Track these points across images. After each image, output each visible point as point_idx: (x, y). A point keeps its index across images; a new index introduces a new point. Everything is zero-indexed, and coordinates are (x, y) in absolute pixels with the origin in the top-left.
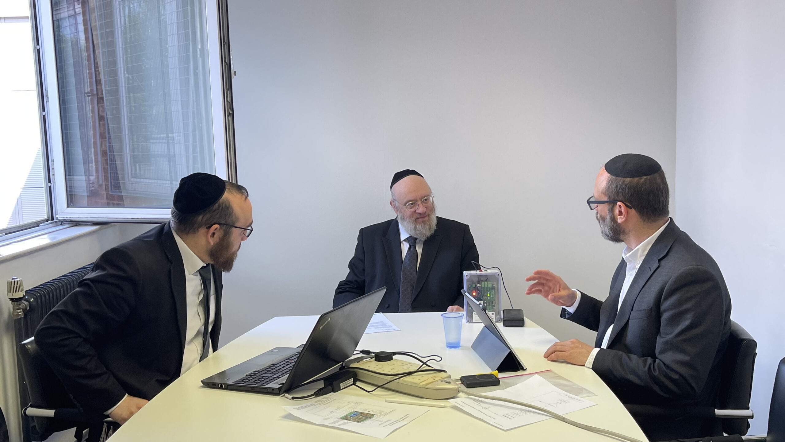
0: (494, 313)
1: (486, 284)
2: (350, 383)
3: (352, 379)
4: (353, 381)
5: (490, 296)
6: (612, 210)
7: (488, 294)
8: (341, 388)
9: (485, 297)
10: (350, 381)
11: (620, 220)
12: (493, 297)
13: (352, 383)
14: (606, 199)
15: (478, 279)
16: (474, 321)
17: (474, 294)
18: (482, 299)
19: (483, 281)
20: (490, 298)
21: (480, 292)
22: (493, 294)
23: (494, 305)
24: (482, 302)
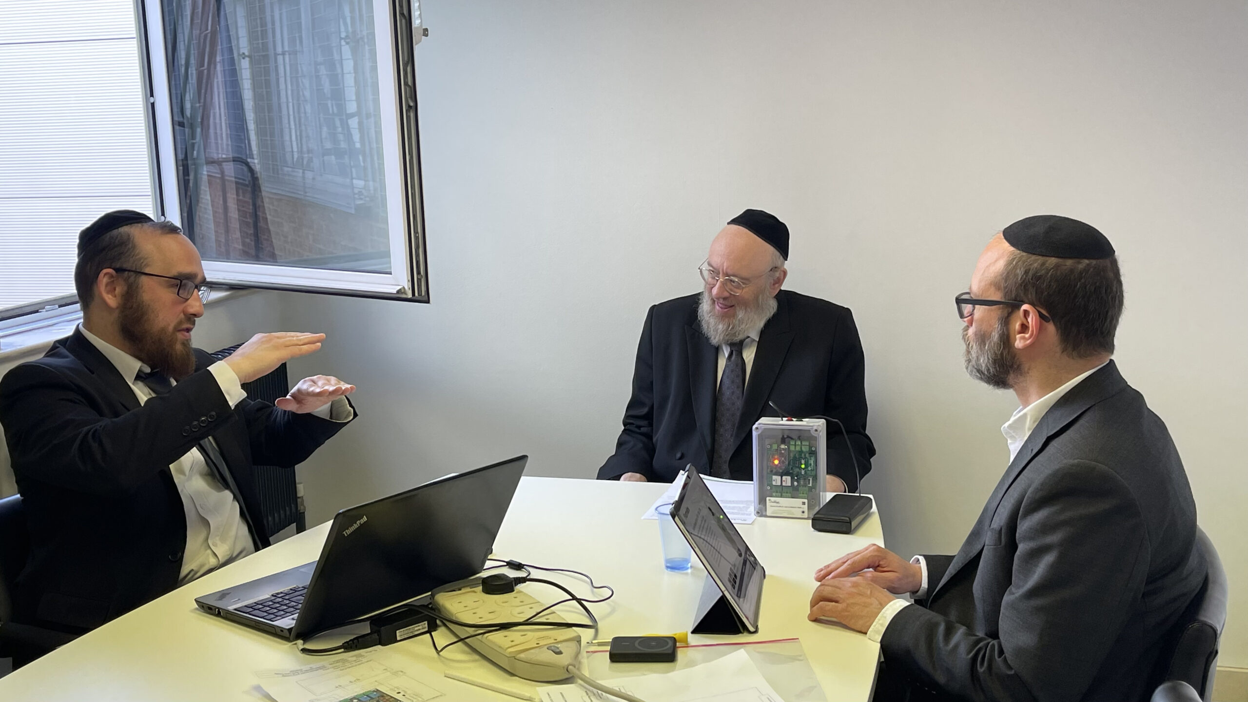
0: (806, 501)
1: (798, 445)
2: (419, 630)
3: (426, 622)
4: (426, 625)
5: (806, 467)
6: (1006, 321)
7: (802, 464)
8: (398, 638)
9: (798, 470)
10: (419, 626)
11: (1020, 342)
12: (811, 470)
13: (426, 629)
14: (997, 296)
15: (783, 436)
16: (768, 514)
17: (776, 462)
18: (791, 472)
19: (792, 439)
20: (805, 472)
21: (786, 460)
22: (812, 464)
23: (811, 485)
24: (789, 478)
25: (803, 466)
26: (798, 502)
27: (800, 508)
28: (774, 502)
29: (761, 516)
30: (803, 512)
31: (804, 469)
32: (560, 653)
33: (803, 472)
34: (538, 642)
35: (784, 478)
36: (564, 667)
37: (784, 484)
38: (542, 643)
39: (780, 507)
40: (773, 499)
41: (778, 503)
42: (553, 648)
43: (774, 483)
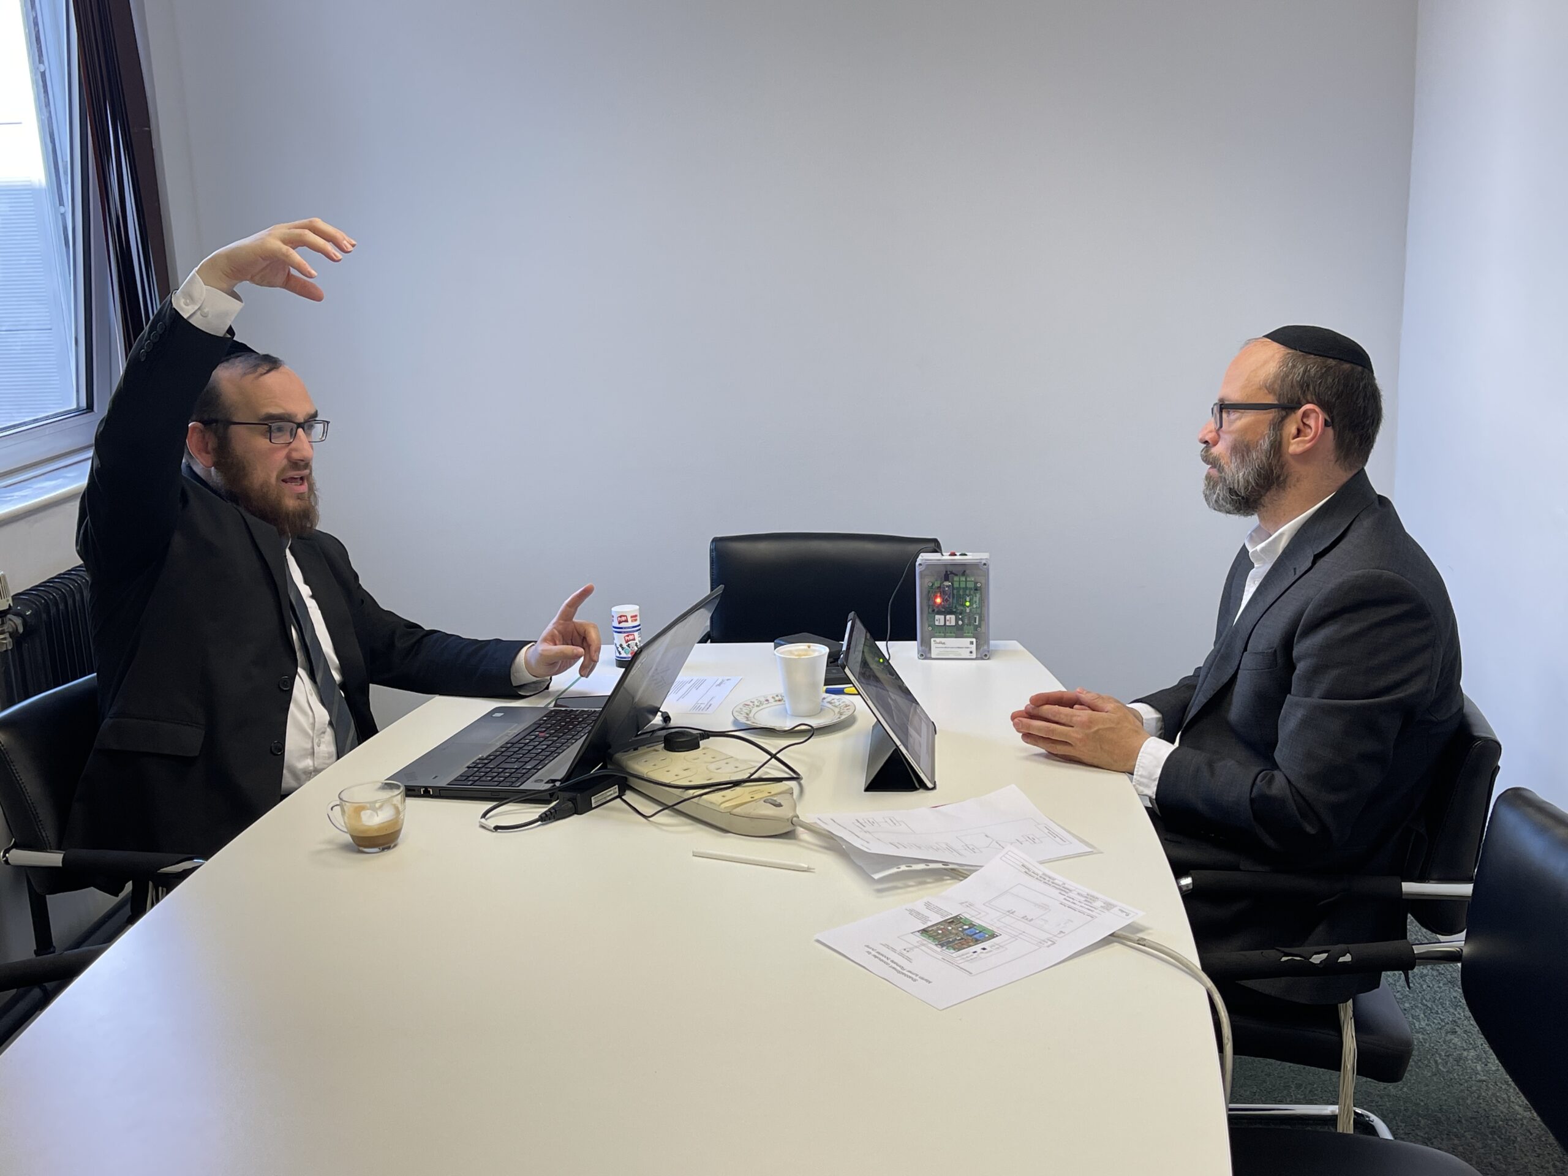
0: (974, 640)
1: (963, 581)
2: (611, 795)
3: (617, 786)
4: (617, 790)
5: (971, 605)
6: (1278, 426)
7: (966, 601)
8: (593, 806)
9: (962, 608)
10: (611, 791)
11: (1295, 447)
12: (976, 607)
13: (617, 794)
14: (1270, 399)
15: (947, 572)
16: (933, 656)
17: (938, 600)
18: (954, 610)
19: (956, 575)
20: (970, 610)
21: (950, 598)
22: (978, 602)
23: (977, 623)
24: (953, 617)
25: (968, 604)
26: (965, 641)
27: (968, 648)
28: (939, 643)
29: (925, 659)
30: (971, 652)
31: (968, 607)
32: (780, 805)
33: (968, 610)
34: (752, 796)
35: (948, 617)
36: (788, 820)
37: (948, 624)
38: (757, 797)
39: (946, 648)
40: (938, 640)
41: (944, 643)
42: (770, 801)
43: (937, 623)
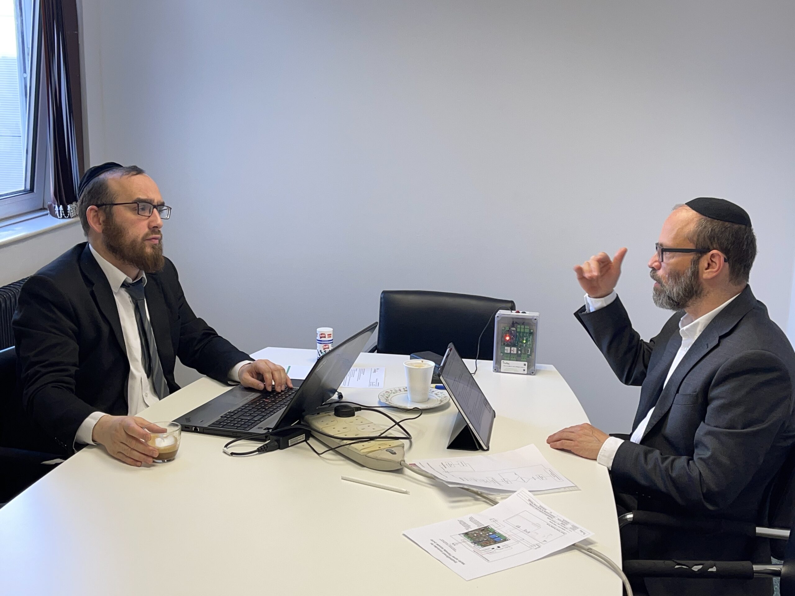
0: (526, 363)
1: (523, 328)
2: (301, 439)
3: (304, 435)
4: (304, 437)
5: (527, 342)
6: (696, 262)
7: (524, 340)
8: (290, 445)
9: (521, 344)
10: (301, 437)
11: (709, 274)
12: (530, 344)
13: (304, 439)
15: (513, 322)
16: (502, 371)
17: (508, 338)
18: (517, 345)
19: (519, 324)
20: (526, 346)
21: (514, 337)
22: (530, 340)
23: (529, 353)
24: (515, 349)
25: (524, 342)
26: (521, 364)
27: (523, 367)
28: (506, 363)
29: (497, 372)
30: (524, 370)
31: (525, 343)
32: (395, 453)
33: (524, 345)
34: (380, 447)
35: (512, 348)
36: (398, 462)
37: (512, 352)
38: (382, 447)
39: (509, 366)
40: (505, 361)
41: (508, 364)
42: (389, 450)
43: (506, 352)
